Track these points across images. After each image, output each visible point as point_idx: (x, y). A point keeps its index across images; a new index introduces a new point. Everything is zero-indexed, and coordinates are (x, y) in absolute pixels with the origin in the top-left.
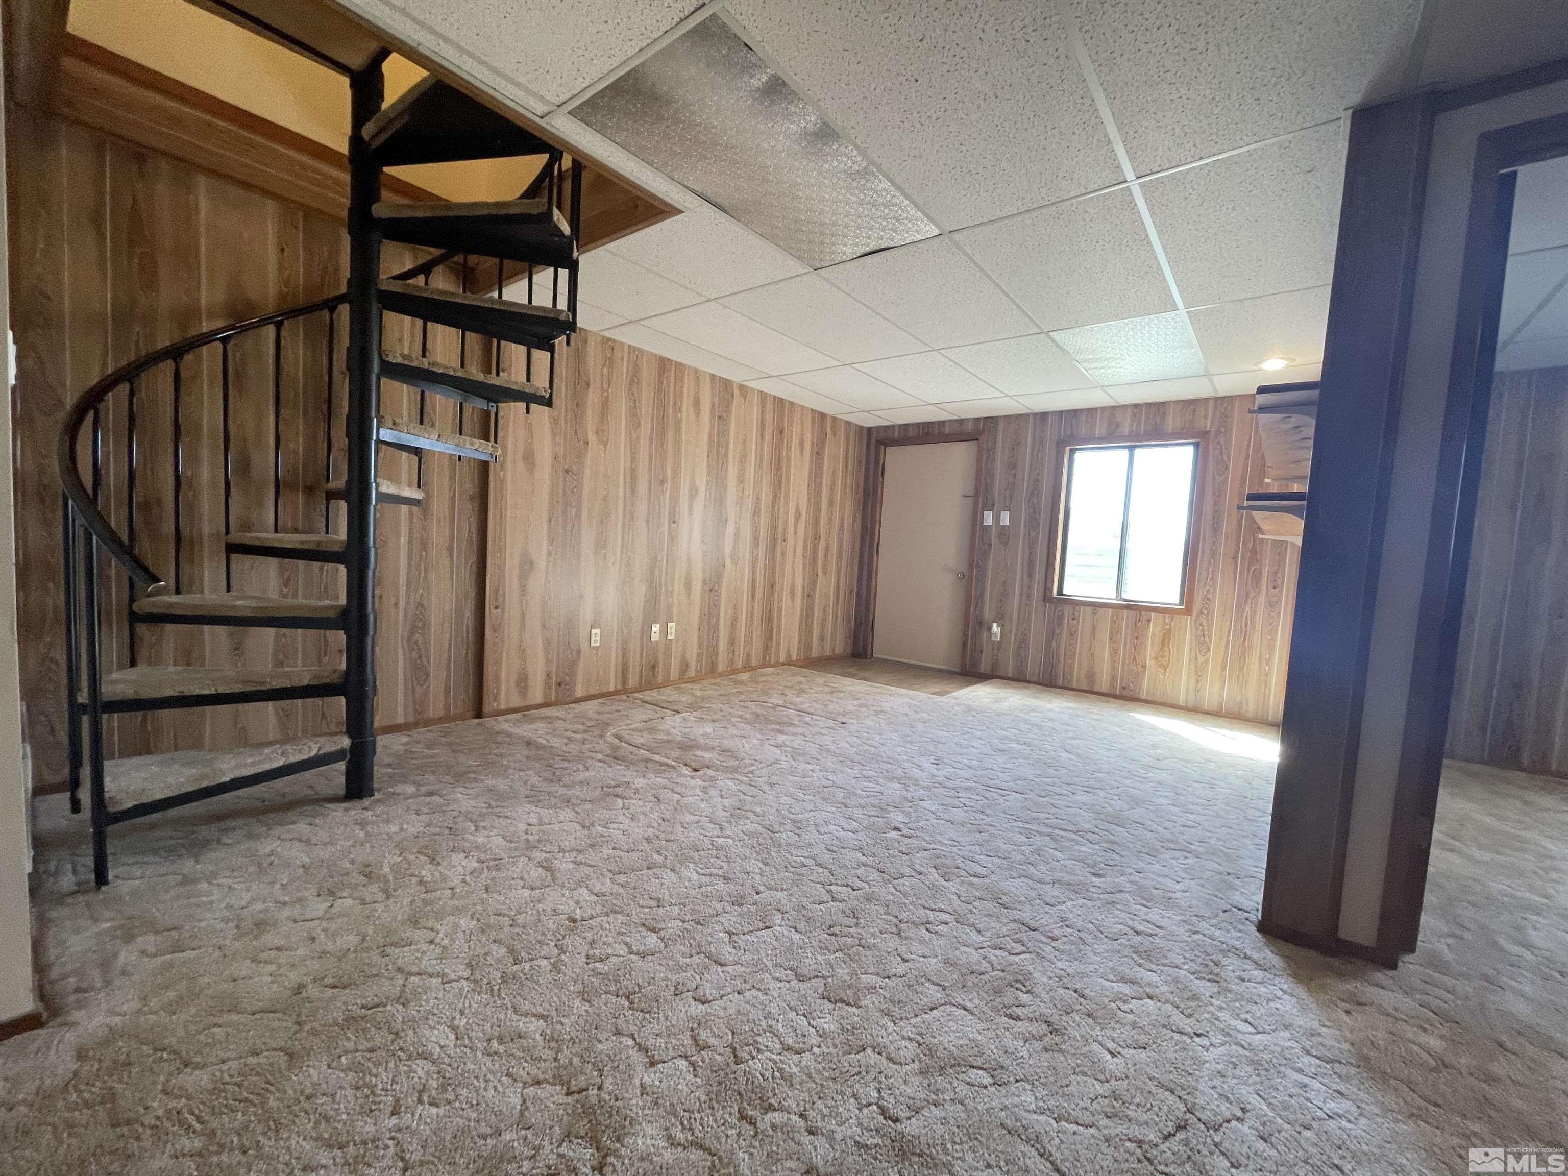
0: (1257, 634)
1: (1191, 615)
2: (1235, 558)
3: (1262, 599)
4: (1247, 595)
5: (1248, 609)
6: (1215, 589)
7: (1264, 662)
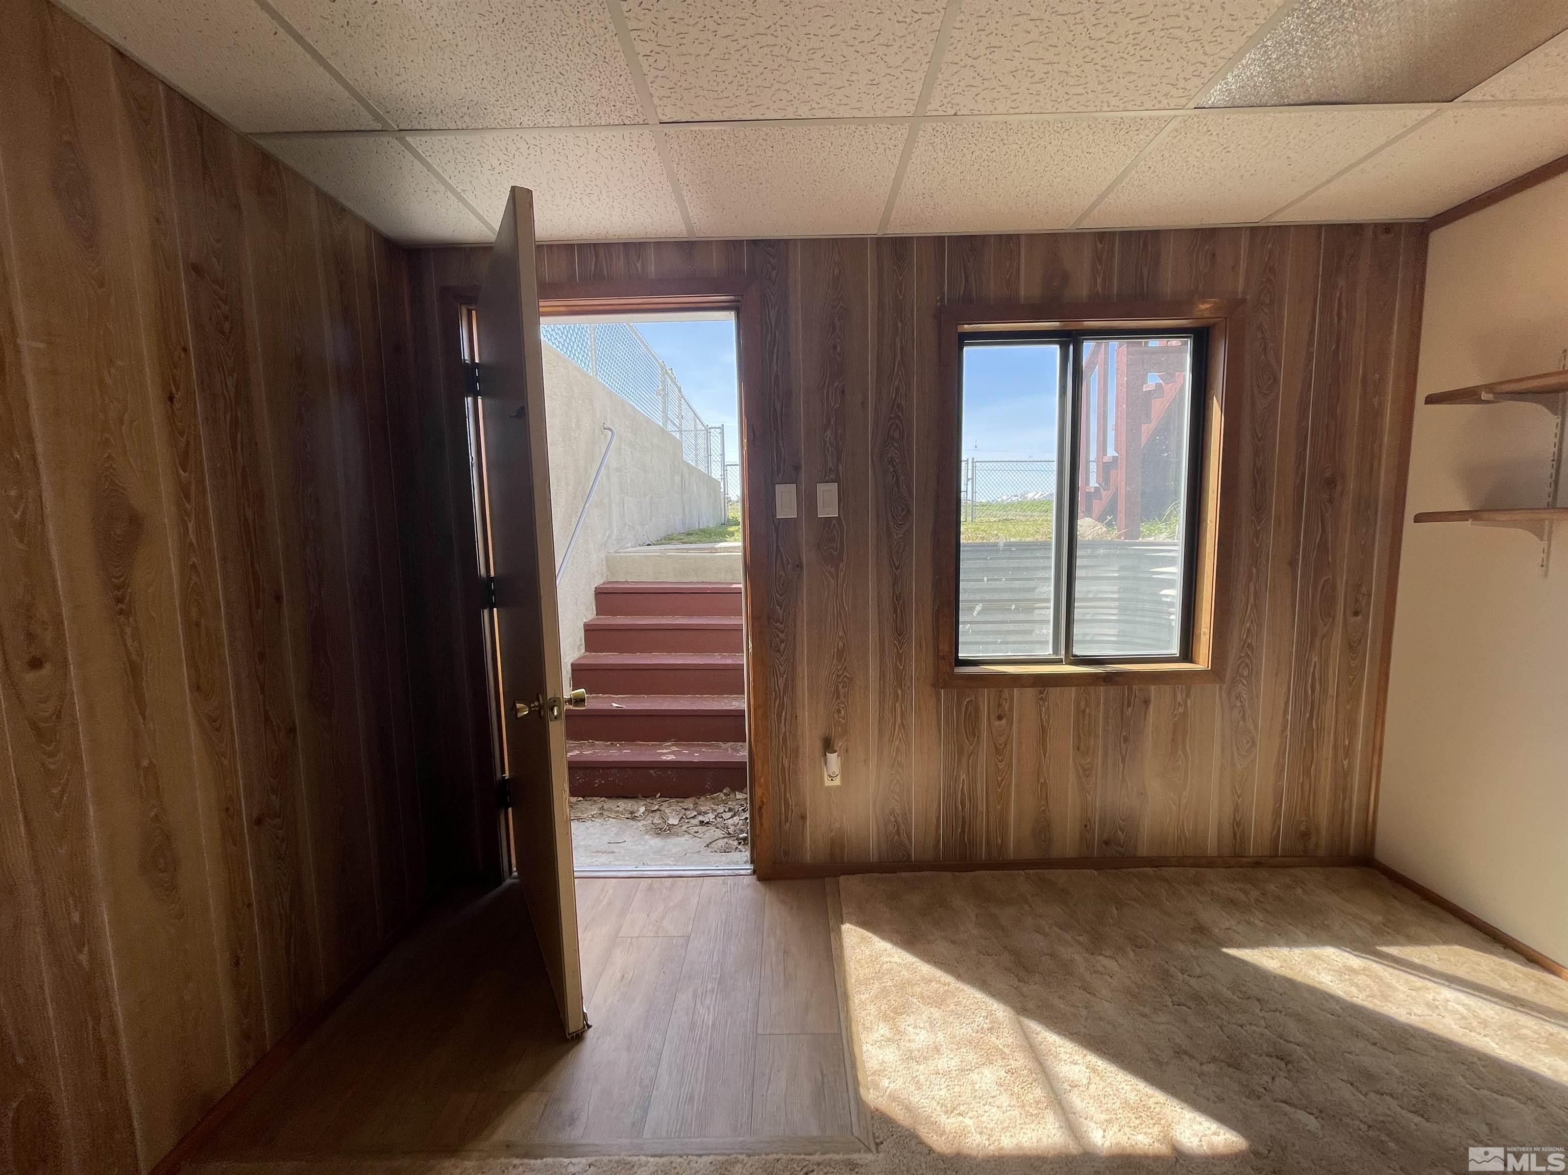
0: (1330, 705)
1: (1222, 680)
2: (1293, 563)
3: (1337, 639)
4: (1314, 632)
5: (1315, 659)
6: (1260, 626)
7: (1341, 752)
